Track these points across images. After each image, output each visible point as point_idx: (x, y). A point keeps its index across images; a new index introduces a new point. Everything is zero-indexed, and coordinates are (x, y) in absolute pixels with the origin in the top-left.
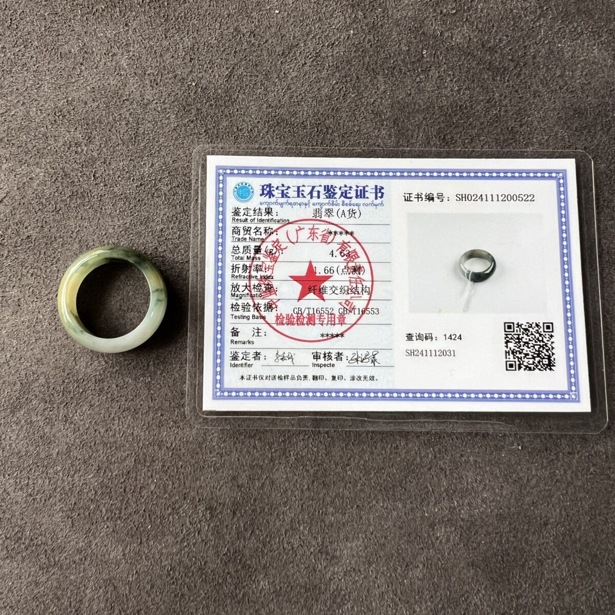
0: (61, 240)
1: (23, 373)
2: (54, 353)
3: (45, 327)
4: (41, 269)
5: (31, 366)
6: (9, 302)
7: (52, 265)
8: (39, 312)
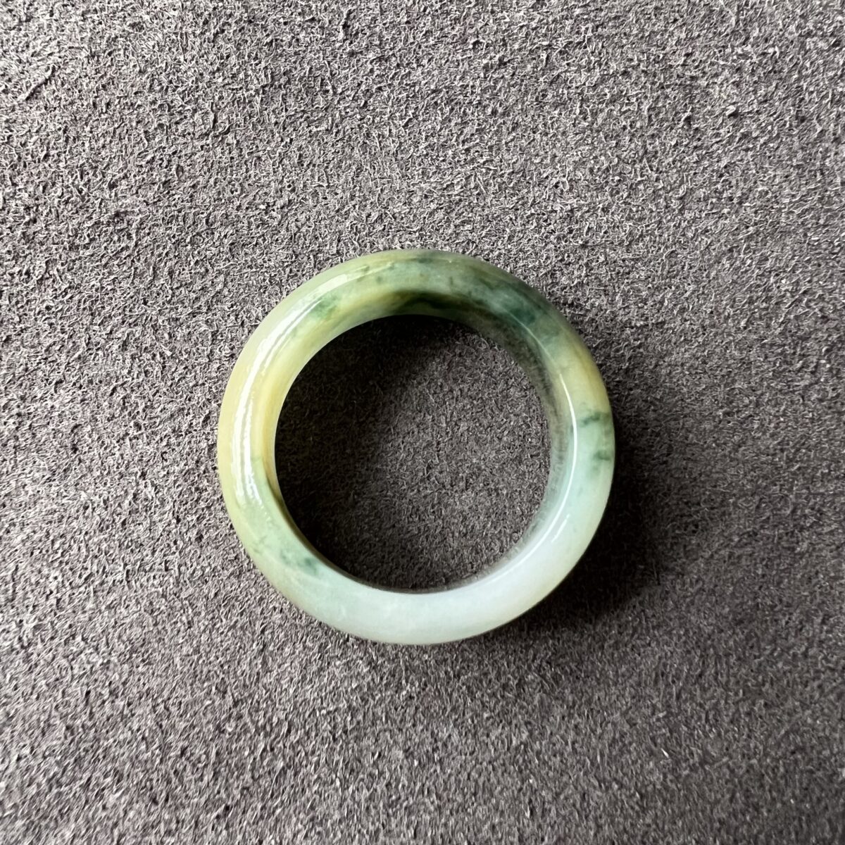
0: (230, 230)
1: (77, 690)
2: (190, 624)
3: (160, 528)
4: (155, 328)
5: (106, 666)
6: (42, 434)
7: (193, 315)
8: (143, 475)
